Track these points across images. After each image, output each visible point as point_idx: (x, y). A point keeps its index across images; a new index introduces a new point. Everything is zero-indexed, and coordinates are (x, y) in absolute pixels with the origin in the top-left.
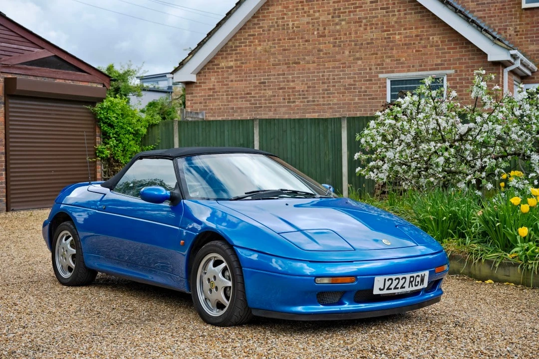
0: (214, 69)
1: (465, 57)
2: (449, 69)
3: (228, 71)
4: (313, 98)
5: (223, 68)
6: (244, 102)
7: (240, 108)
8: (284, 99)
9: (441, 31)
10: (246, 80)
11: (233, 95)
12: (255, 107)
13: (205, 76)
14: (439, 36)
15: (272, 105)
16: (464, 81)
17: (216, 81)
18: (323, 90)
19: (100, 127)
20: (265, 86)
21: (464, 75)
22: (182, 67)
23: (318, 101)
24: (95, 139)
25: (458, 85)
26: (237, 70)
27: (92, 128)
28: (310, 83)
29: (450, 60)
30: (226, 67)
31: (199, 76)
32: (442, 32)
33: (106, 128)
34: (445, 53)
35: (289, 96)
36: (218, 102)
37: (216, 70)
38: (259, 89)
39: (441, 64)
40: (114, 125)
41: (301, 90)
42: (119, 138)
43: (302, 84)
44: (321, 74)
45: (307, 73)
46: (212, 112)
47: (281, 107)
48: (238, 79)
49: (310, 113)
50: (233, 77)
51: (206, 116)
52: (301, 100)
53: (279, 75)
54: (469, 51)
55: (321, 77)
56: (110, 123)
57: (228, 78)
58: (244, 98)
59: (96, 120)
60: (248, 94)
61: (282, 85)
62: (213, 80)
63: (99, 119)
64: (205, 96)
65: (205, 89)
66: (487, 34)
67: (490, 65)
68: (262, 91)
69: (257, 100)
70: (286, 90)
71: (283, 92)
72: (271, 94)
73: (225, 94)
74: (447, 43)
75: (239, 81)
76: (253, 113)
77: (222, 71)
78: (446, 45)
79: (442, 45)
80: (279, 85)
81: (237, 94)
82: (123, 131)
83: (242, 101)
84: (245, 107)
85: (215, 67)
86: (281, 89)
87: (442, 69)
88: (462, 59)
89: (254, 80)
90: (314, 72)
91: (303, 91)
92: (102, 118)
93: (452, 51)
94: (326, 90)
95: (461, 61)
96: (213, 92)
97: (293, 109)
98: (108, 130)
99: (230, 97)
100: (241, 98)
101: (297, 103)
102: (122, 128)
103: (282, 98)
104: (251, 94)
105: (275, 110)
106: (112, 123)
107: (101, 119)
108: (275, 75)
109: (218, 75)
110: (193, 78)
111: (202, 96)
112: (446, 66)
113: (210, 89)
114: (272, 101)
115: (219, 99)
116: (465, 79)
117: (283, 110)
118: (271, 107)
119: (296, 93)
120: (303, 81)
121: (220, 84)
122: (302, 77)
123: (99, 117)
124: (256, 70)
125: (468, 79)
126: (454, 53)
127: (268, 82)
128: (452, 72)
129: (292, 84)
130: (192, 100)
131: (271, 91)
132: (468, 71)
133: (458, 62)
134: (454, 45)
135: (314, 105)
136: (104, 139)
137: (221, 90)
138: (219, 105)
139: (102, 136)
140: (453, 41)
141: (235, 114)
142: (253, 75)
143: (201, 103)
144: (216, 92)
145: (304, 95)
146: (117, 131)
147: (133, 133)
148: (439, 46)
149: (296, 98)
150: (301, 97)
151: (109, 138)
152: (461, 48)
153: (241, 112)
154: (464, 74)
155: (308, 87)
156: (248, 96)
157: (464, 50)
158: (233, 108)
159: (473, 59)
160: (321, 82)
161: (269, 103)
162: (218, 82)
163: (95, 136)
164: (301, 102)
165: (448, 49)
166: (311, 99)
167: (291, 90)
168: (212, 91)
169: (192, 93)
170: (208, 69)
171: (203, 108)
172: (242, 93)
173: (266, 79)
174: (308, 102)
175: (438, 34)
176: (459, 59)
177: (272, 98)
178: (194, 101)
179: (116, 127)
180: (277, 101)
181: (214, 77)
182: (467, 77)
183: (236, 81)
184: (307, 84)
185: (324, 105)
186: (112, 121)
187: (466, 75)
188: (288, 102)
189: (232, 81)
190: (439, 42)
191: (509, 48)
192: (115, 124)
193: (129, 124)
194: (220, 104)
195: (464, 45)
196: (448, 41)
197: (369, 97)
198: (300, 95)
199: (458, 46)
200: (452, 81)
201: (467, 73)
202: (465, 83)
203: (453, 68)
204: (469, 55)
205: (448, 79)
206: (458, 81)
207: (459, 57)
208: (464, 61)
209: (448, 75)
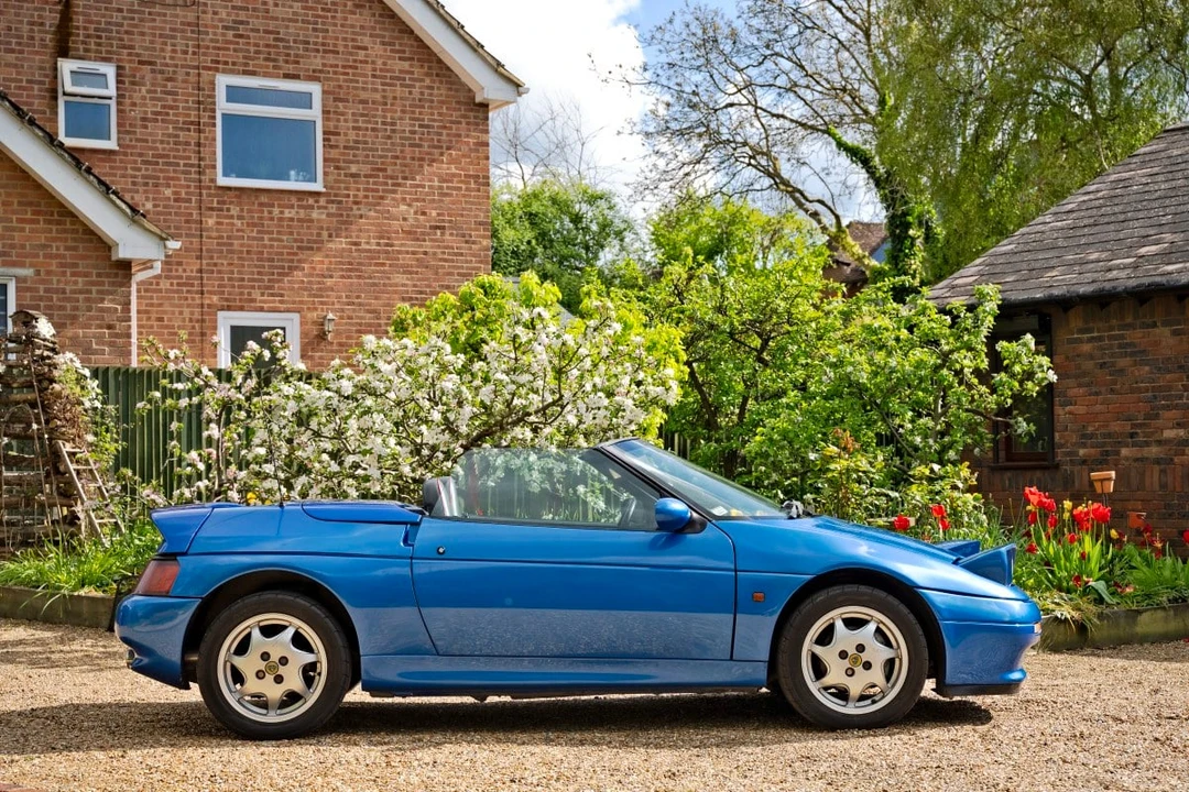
1: (58, 244)
2: (22, 265)
16: (55, 296)
21: (55, 282)
25: (42, 304)
29: (23, 247)
34: (13, 229)
39: (4, 254)
54: (65, 231)
66: (118, 202)
67: (111, 267)
74: (15, 206)
78: (14, 212)
79: (5, 212)
87: (5, 264)
93: (27, 226)
95: (49, 251)
112: (14, 258)
116: (57, 291)
125: (64, 292)
126: (32, 231)
128: (28, 272)
132: (64, 274)
133: (41, 253)
134: (32, 215)
140: (30, 204)
152: (49, 222)
154: (55, 279)
157: (54, 228)
159: (75, 249)
165: (20, 221)
176: (44, 246)
182: (62, 286)
187: (59, 281)
191: (164, 236)
195: (56, 217)
196: (20, 203)
199: (41, 218)
200: (28, 294)
201: (63, 279)
202: (59, 300)
203: (31, 266)
204: (66, 240)
205: (17, 288)
206: (42, 293)
207: (43, 241)
208: (54, 251)
209: (19, 279)
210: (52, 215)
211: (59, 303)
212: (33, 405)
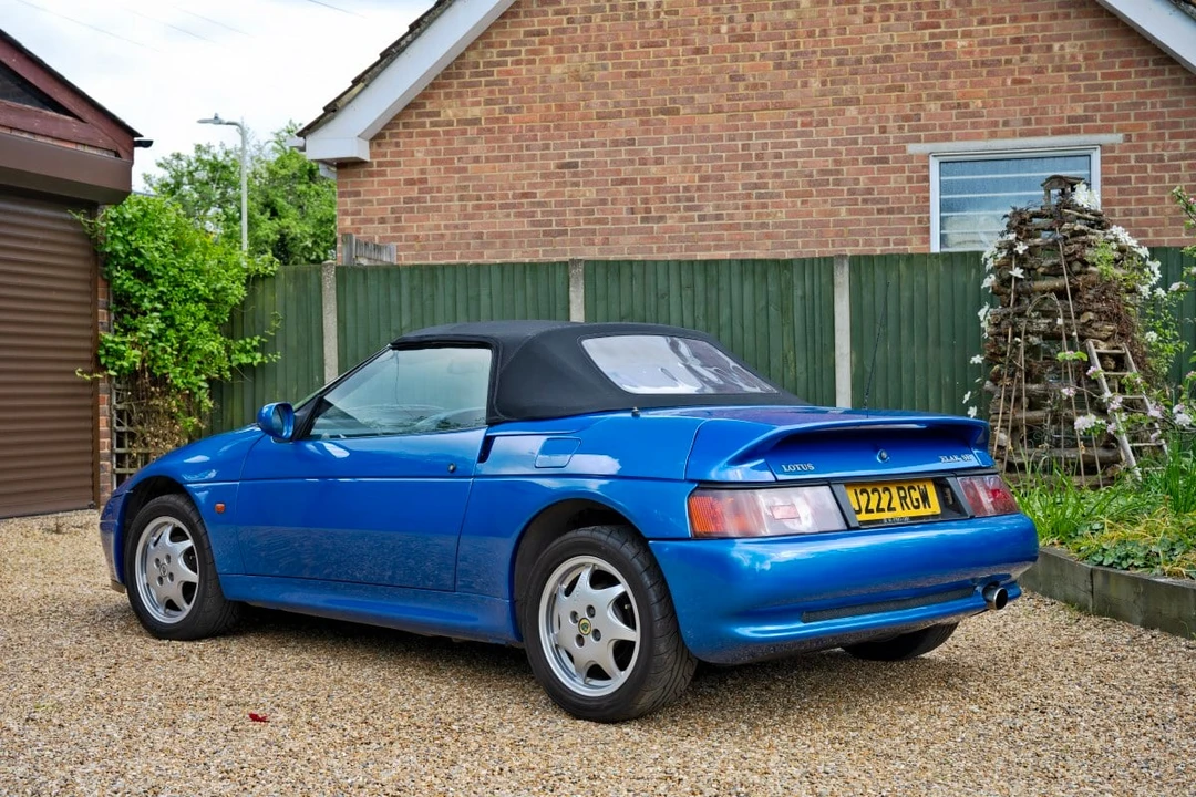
0: (423, 125)
1: (1154, 99)
2: (1108, 130)
3: (464, 133)
4: (717, 207)
5: (450, 123)
6: (512, 219)
7: (501, 235)
8: (632, 211)
9: (1084, 28)
10: (518, 158)
11: (479, 199)
12: (546, 233)
13: (397, 145)
14: (1079, 43)
15: (597, 227)
16: (1149, 165)
17: (429, 158)
18: (745, 186)
19: (109, 281)
20: (575, 175)
21: (1149, 148)
22: (333, 118)
23: (731, 217)
24: (94, 315)
25: (1133, 176)
26: (490, 130)
27: (82, 281)
28: (708, 168)
29: (1110, 108)
30: (458, 121)
31: (379, 145)
32: (1087, 31)
33: (129, 283)
34: (1098, 87)
35: (646, 201)
36: (435, 219)
37: (428, 128)
38: (557, 183)
39: (1086, 119)
40: (153, 273)
41: (681, 185)
42: (167, 314)
43: (685, 170)
44: (740, 143)
45: (700, 139)
46: (417, 245)
47: (621, 232)
48: (496, 153)
49: (708, 249)
50: (479, 149)
51: (399, 258)
52: (683, 213)
53: (616, 143)
54: (1164, 83)
55: (740, 152)
56: (142, 266)
57: (465, 151)
58: (514, 206)
59: (98, 258)
60: (525, 195)
61: (626, 171)
62: (419, 155)
63: (110, 253)
64: (397, 201)
65: (397, 183)
68: (568, 190)
69: (551, 213)
70: (639, 185)
71: (630, 192)
72: (594, 196)
73: (456, 195)
74: (1100, 59)
75: (497, 159)
76: (541, 249)
77: (447, 133)
78: (1099, 67)
79: (1088, 67)
80: (618, 172)
81: (491, 197)
82: (179, 293)
83: (508, 215)
84: (516, 233)
85: (428, 120)
86: (623, 182)
87: (1088, 131)
88: (1144, 104)
89: (543, 157)
90: (720, 138)
91: (686, 189)
92: (117, 252)
93: (1115, 82)
94: (756, 186)
95: (1142, 110)
96: (421, 191)
97: (657, 239)
98: (136, 287)
99: (470, 204)
100: (502, 207)
101: (670, 223)
102: (176, 283)
103: (625, 207)
104: (534, 195)
105: (606, 241)
106: (147, 268)
107: (114, 255)
108: (604, 145)
109: (434, 143)
110: (363, 152)
111: (385, 202)
112: (1099, 123)
113: (410, 182)
114: (596, 216)
115: (438, 209)
116: (1151, 159)
117: (630, 240)
118: (594, 232)
119: (668, 196)
120: (688, 161)
121: (442, 167)
122: (686, 150)
123: (108, 250)
124: (548, 128)
125: (1161, 159)
126: (1121, 86)
127: (586, 164)
128: (1116, 138)
129: (654, 170)
130: (357, 213)
131: (594, 190)
132: (1161, 136)
133: (1132, 114)
134: (1121, 67)
135: (722, 227)
136: (119, 315)
137: (444, 186)
138: (437, 227)
139: (112, 305)
140: (1119, 54)
141: (486, 253)
142: (540, 142)
143: (383, 221)
144: (430, 190)
145: (691, 199)
146: (162, 292)
147: (206, 300)
148: (1078, 68)
149: (667, 209)
150: (682, 205)
151: (139, 312)
152: (1143, 74)
153: (504, 247)
154: (1149, 144)
155: (702, 179)
156: (524, 201)
157: (1149, 80)
158: (479, 236)
159: (1176, 104)
160: (740, 163)
161: (589, 222)
162: (433, 162)
163: (94, 304)
164: (682, 219)
165: (1106, 76)
166: (710, 210)
167: (652, 187)
168: (416, 188)
169: (357, 194)
170: (406, 125)
171: (389, 233)
172: (507, 195)
173: (578, 155)
174: (702, 218)
175: (1077, 37)
176: (1135, 105)
177: (595, 208)
178: (362, 216)
179: (161, 281)
180: (610, 217)
181: (423, 149)
182: (1158, 152)
183: (488, 160)
184: (698, 169)
185: (748, 226)
186: (148, 262)
187: (1154, 147)
188: (645, 220)
189: (477, 160)
190: (1080, 58)
192: (156, 272)
193: (197, 272)
194: (443, 223)
195: (1151, 66)
196: (1106, 55)
197: (880, 206)
198: (678, 199)
199: (1132, 70)
200: (1116, 165)
201: (1160, 143)
202: (1154, 169)
203: (1120, 130)
204: (1164, 94)
205: (1102, 158)
206: (1133, 162)
207: (1135, 99)
208: (1149, 110)
209: (1104, 148)
210: (1147, 64)
211: (1154, 174)
212: (1061, 294)
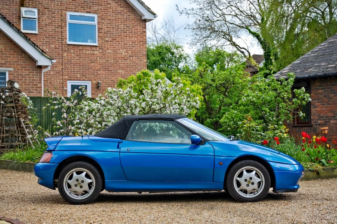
1: (21, 61)
2: (10, 67)
9: (4, 42)
14: (3, 46)
16: (20, 76)
21: (20, 72)
25: (16, 78)
29: (10, 62)
32: (5, 43)
34: (8, 57)
39: (5, 64)
54: (23, 57)
66: (38, 49)
67: (36, 68)
74: (8, 50)
78: (8, 52)
79: (5, 52)
87: (5, 67)
88: (18, 62)
93: (12, 56)
112: (8, 65)
116: (20, 75)
125: (22, 75)
126: (13, 57)
128: (12, 69)
132: (22, 70)
133: (16, 64)
134: (13, 52)
140: (12, 49)
148: (3, 52)
152: (18, 55)
157: (19, 56)
159: (25, 62)
165: (10, 54)
175: (3, 44)
176: (16, 62)
182: (22, 73)
187: (21, 72)
190: (3, 49)
191: (51, 59)
195: (20, 53)
196: (9, 49)
199: (16, 53)
200: (12, 76)
201: (22, 71)
202: (21, 77)
203: (13, 67)
204: (23, 60)
205: (9, 74)
206: (16, 75)
207: (16, 60)
208: (19, 63)
209: (9, 71)
210: (19, 52)
211: (21, 78)
212: (13, 107)
